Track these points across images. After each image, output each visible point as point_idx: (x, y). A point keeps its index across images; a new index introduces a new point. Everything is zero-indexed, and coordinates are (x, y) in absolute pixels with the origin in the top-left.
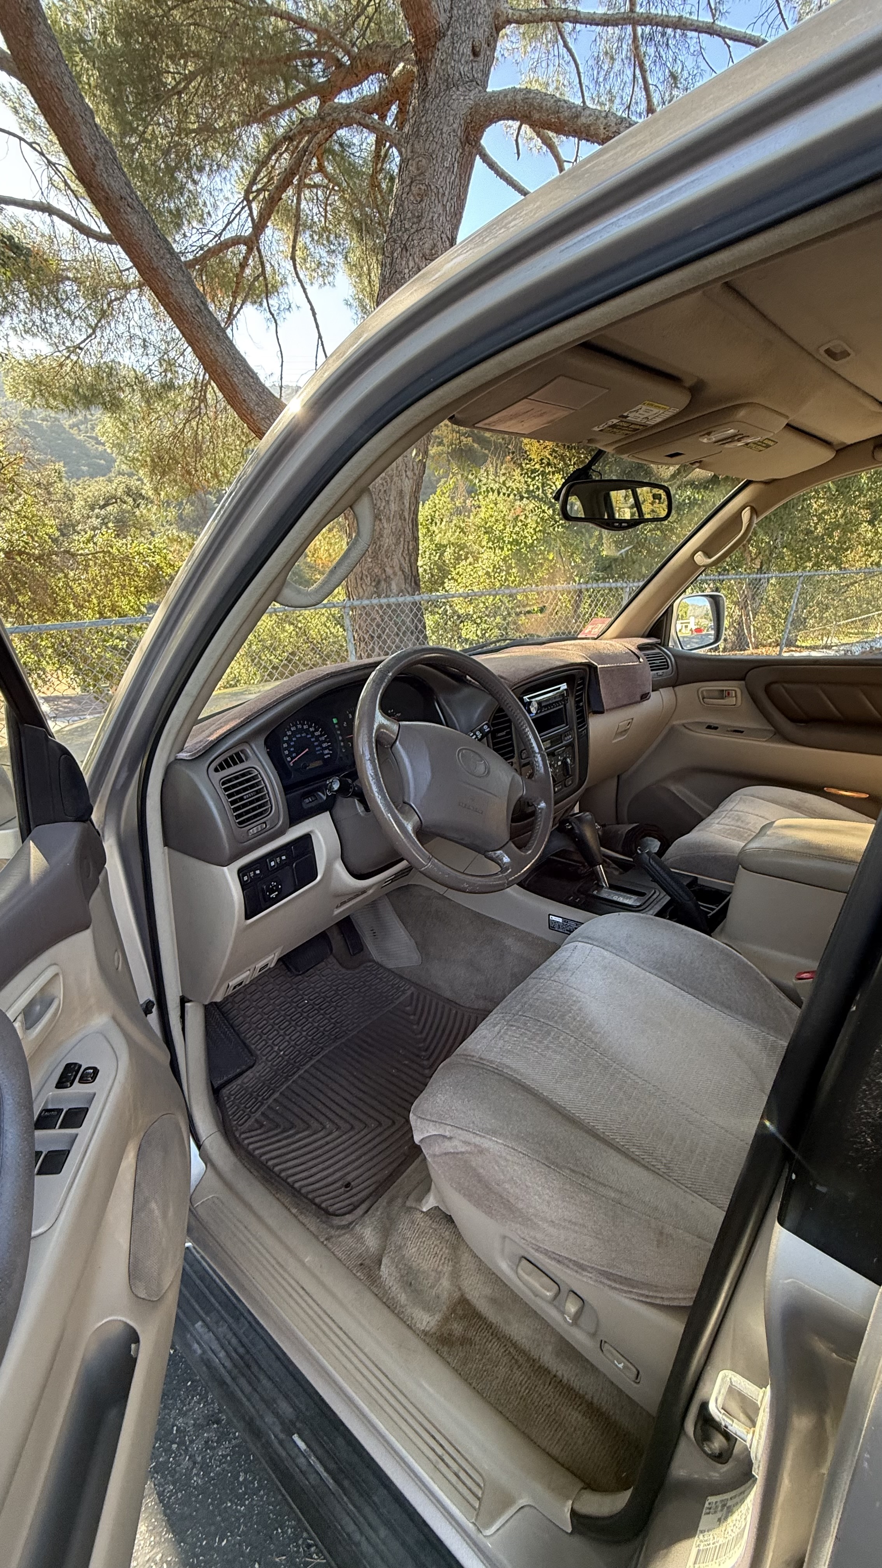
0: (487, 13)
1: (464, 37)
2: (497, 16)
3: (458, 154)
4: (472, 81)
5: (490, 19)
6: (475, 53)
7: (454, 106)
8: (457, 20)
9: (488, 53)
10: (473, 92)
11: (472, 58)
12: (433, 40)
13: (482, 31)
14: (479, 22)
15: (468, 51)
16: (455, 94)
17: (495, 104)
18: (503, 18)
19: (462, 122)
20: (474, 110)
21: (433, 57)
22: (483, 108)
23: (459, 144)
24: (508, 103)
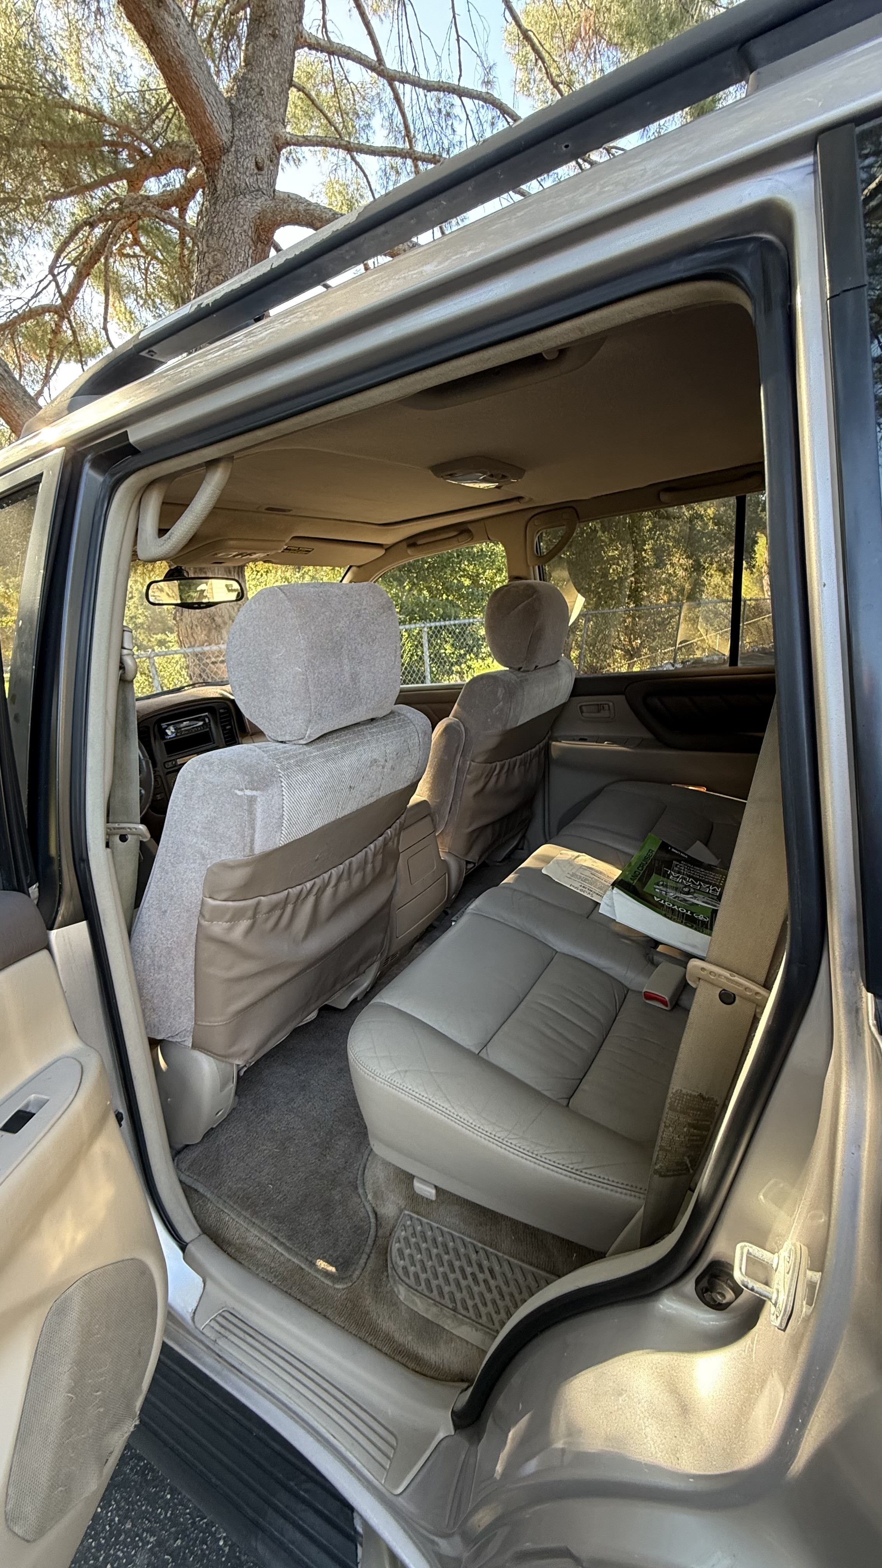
0: (267, 136)
1: (247, 154)
2: (276, 139)
3: (251, 251)
4: (257, 191)
5: (270, 140)
6: (259, 168)
7: (243, 210)
8: (239, 140)
9: (271, 168)
10: (259, 200)
11: (256, 171)
12: (218, 154)
13: (263, 150)
14: (260, 142)
15: (252, 166)
16: (244, 200)
17: (281, 212)
18: (281, 141)
19: (252, 224)
20: (261, 215)
21: (219, 168)
22: (270, 214)
23: (251, 243)
24: (292, 212)
